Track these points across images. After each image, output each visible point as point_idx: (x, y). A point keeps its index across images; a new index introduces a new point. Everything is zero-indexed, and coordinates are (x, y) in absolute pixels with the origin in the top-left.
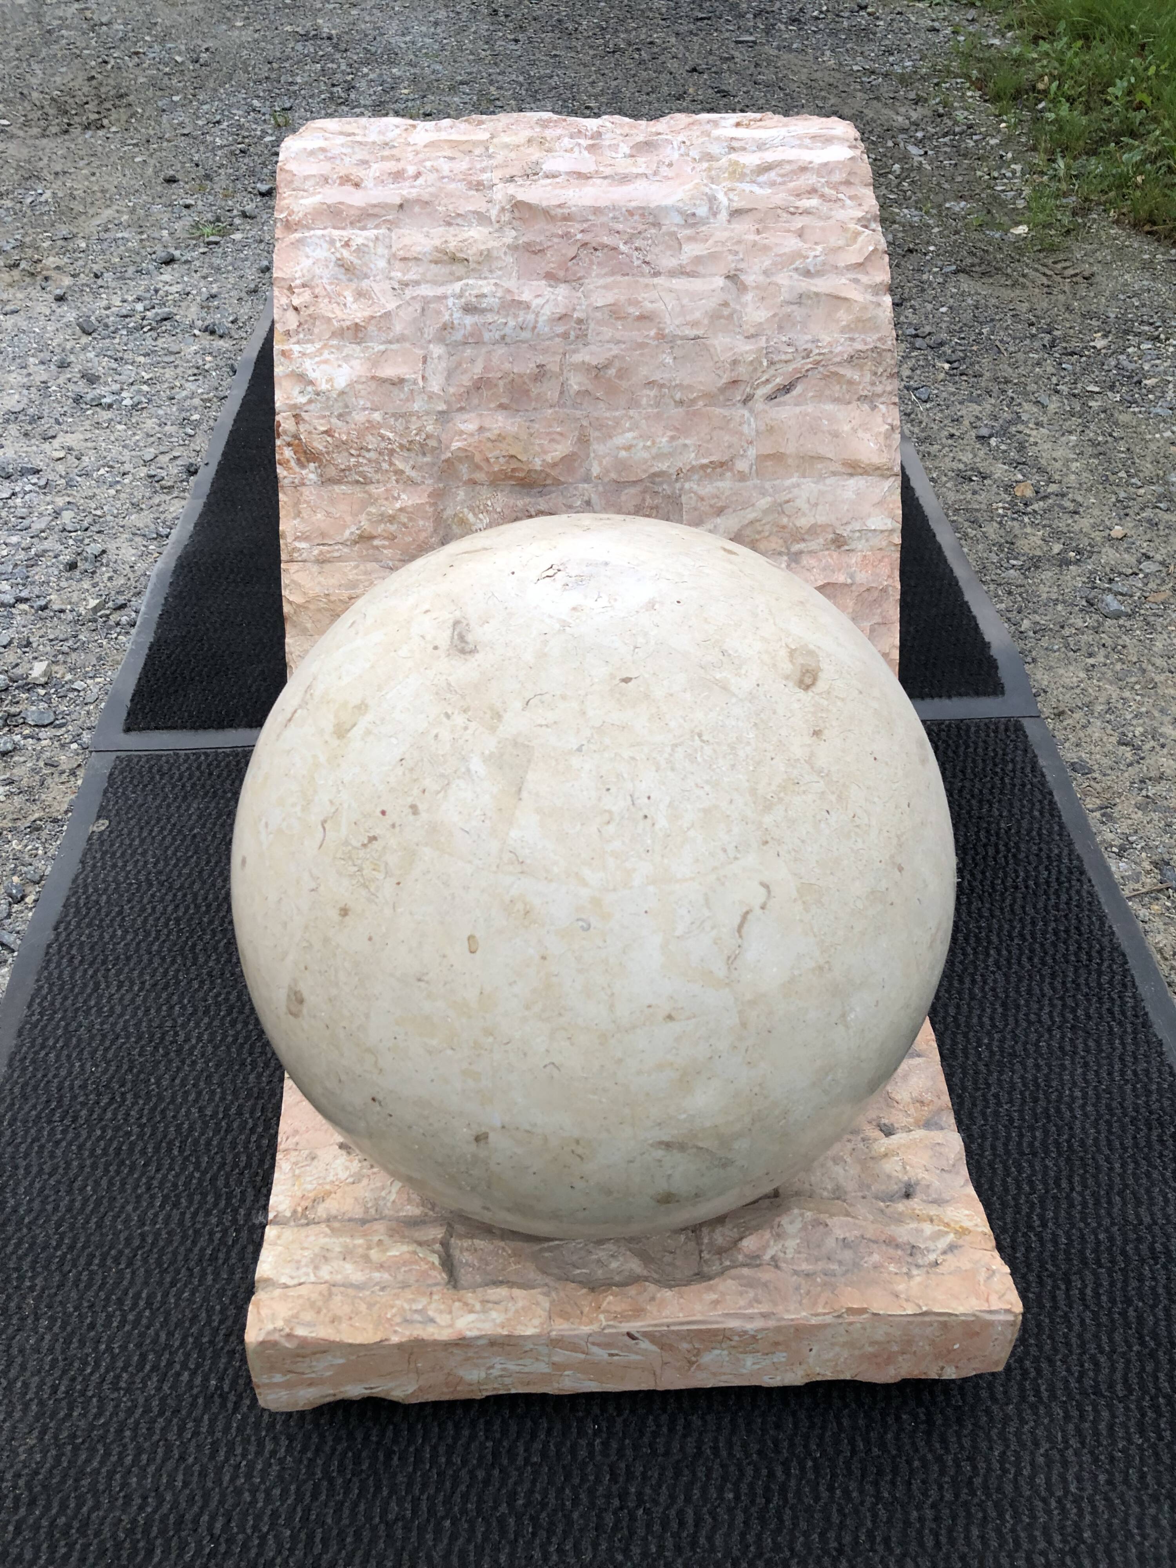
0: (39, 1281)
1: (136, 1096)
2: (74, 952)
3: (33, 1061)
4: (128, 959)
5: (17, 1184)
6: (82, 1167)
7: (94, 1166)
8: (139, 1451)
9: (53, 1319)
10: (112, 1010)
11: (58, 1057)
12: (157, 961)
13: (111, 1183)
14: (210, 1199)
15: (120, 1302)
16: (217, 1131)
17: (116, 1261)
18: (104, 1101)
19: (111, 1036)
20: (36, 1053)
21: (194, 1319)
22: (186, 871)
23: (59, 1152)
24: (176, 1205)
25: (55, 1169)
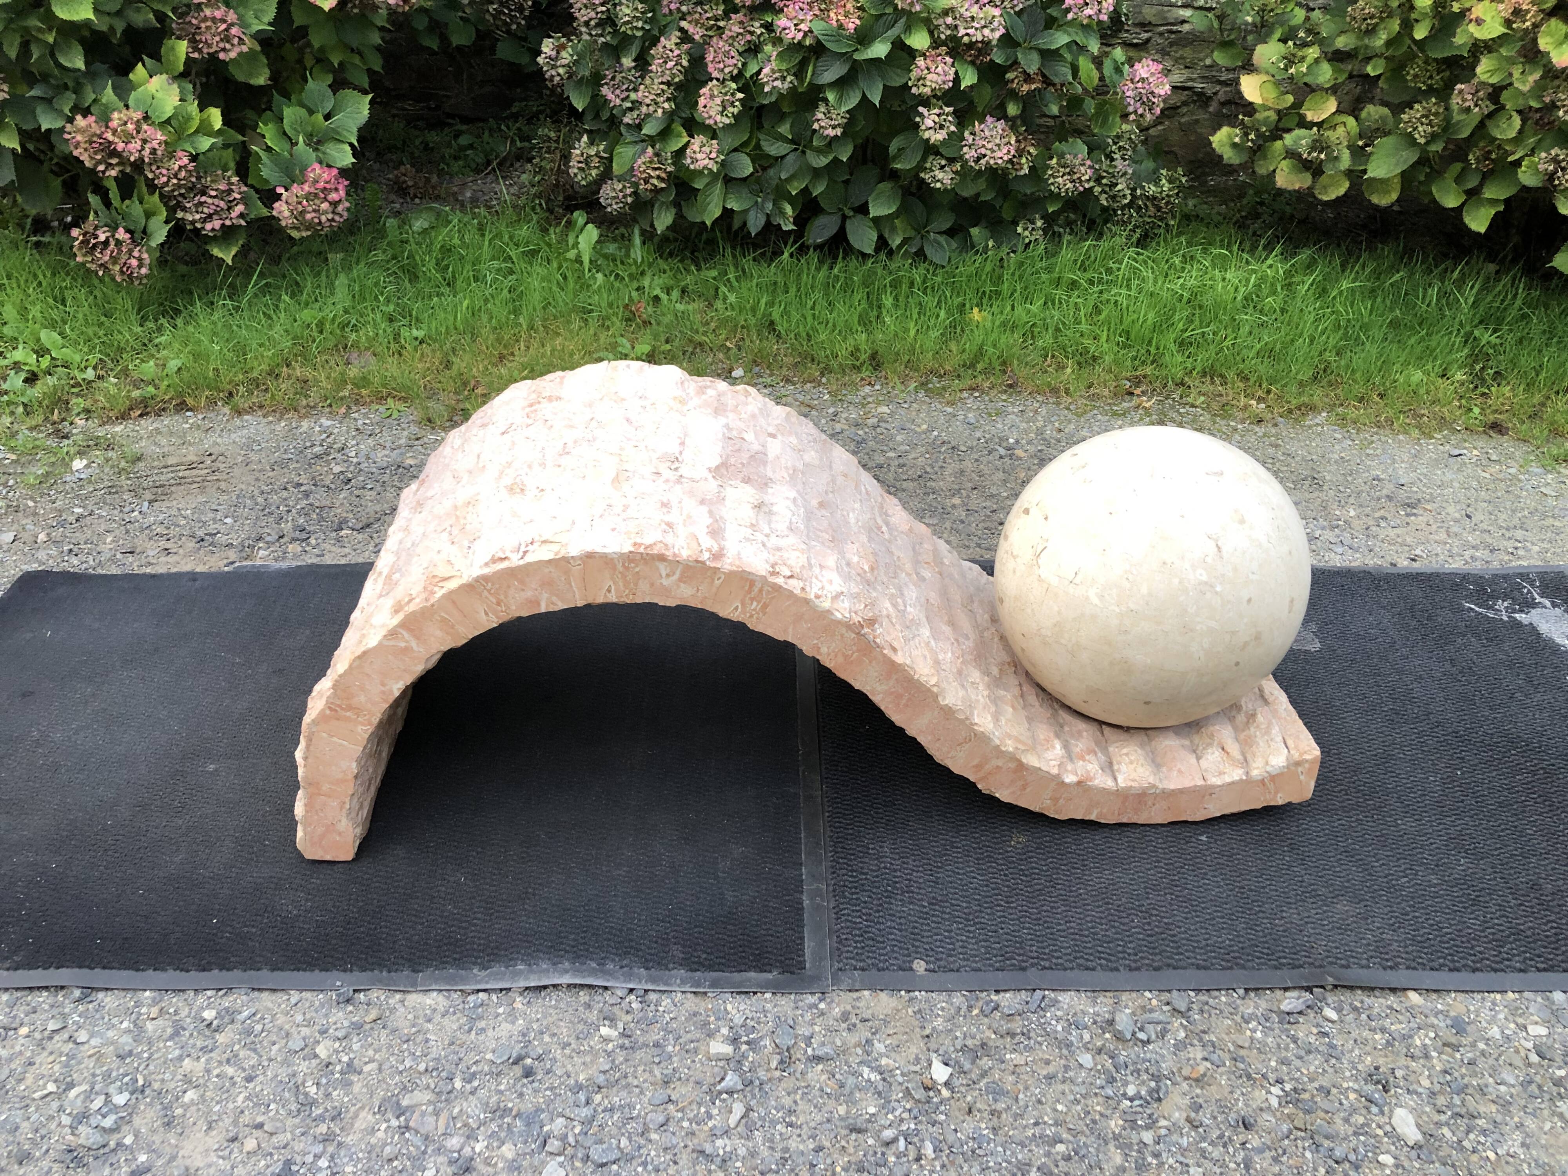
0: (1265, 921)
1: (1148, 898)
2: (1047, 951)
3: (1136, 955)
4: (1045, 922)
5: (1217, 942)
6: (1197, 916)
7: (1196, 911)
8: (1324, 869)
9: (1282, 911)
10: (1091, 922)
11: (1130, 942)
12: (1045, 908)
13: (1203, 902)
14: (1198, 860)
15: (1263, 888)
16: (1159, 862)
17: (1243, 893)
18: (1154, 912)
19: (1110, 918)
20: (1129, 954)
21: (1261, 859)
22: (964, 905)
23: (1192, 928)
24: (1205, 874)
25: (1202, 928)
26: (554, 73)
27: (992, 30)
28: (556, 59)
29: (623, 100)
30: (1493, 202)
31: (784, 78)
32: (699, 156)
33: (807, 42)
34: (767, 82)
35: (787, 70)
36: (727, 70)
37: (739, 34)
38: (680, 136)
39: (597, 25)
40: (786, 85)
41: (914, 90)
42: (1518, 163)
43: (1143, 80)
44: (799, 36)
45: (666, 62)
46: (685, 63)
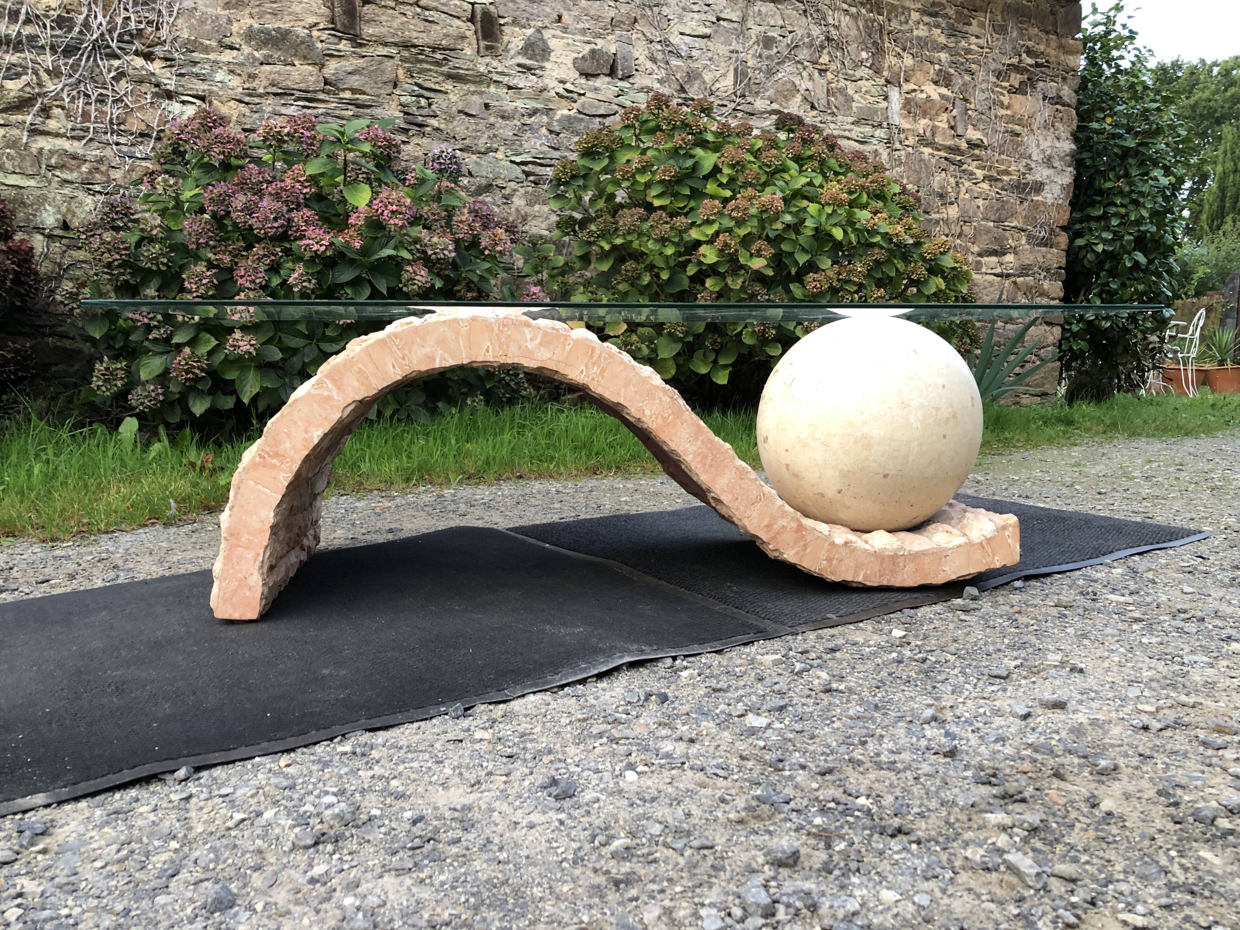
26: (75, 306)
27: (450, 251)
28: (77, 294)
29: (151, 319)
30: (725, 367)
31: (309, 281)
32: (241, 343)
33: (328, 254)
34: (296, 285)
35: (312, 274)
36: (258, 281)
37: (265, 256)
38: (209, 341)
39: (119, 266)
40: (312, 286)
41: (405, 289)
42: (740, 333)
43: (535, 294)
44: (323, 248)
45: (201, 280)
46: (215, 282)
